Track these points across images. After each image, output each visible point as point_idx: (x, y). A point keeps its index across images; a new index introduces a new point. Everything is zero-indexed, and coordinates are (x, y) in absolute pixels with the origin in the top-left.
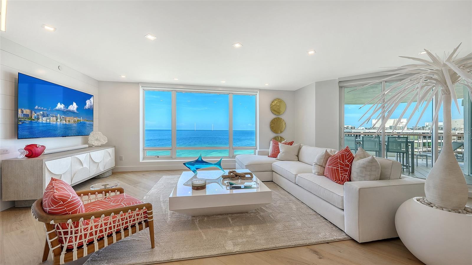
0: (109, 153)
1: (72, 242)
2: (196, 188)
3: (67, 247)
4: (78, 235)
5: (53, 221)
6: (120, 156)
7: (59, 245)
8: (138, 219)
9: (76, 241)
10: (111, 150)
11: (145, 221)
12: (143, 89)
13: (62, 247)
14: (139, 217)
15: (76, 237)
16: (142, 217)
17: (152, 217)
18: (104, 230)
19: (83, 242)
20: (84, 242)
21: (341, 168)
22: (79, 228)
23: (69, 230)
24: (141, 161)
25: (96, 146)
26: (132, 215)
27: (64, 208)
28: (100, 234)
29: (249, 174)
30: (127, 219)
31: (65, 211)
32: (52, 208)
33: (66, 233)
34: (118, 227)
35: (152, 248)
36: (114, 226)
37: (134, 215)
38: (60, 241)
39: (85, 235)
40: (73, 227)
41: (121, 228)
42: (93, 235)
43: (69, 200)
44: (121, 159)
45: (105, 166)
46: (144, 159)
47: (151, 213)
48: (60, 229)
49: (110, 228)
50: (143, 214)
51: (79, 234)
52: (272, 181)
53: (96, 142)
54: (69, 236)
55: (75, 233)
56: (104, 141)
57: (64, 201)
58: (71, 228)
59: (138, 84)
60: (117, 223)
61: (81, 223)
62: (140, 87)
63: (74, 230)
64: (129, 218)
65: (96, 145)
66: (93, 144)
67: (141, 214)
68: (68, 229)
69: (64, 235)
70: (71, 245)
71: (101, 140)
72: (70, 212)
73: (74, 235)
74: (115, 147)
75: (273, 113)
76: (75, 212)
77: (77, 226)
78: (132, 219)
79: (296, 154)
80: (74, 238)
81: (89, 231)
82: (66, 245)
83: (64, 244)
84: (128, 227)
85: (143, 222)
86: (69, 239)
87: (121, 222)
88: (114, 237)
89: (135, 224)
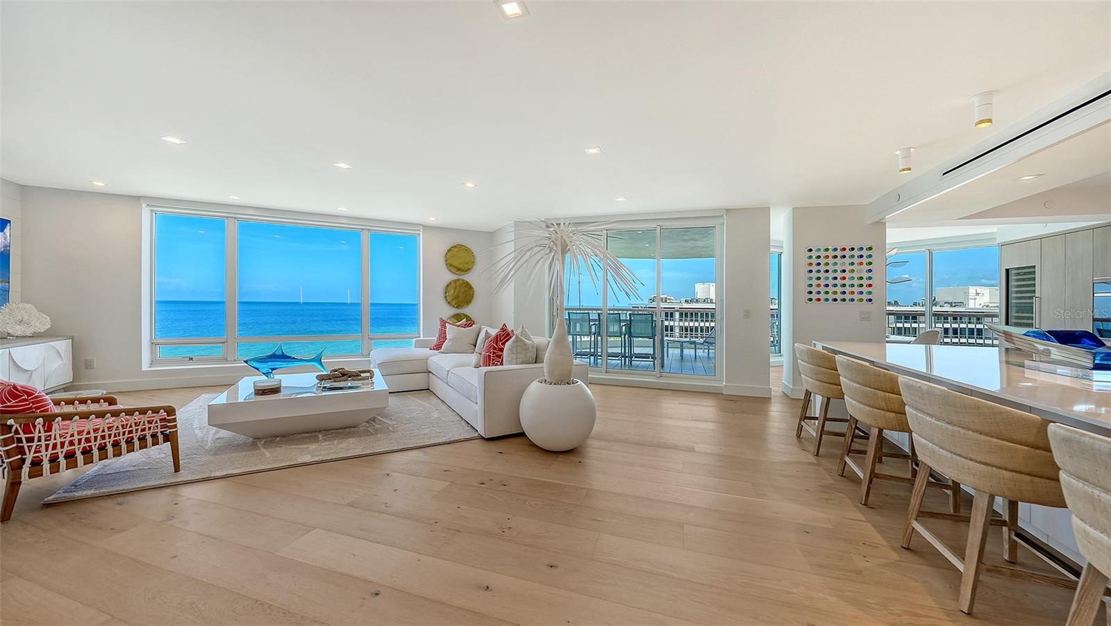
0: (58, 352)
1: (40, 452)
2: (261, 392)
3: (32, 460)
4: (51, 443)
5: (12, 420)
6: (86, 360)
7: (20, 456)
8: (150, 428)
9: (47, 450)
10: (63, 346)
11: (162, 433)
12: (152, 211)
13: (23, 461)
14: (153, 425)
15: (47, 446)
16: (157, 426)
17: (175, 426)
18: (93, 439)
19: (57, 453)
20: (60, 454)
21: (494, 353)
22: (52, 433)
23: (36, 435)
24: (145, 367)
25: (17, 337)
26: (140, 422)
27: (29, 404)
28: (86, 445)
29: (369, 371)
30: (131, 427)
31: (31, 408)
32: (9, 404)
33: (30, 440)
34: (115, 436)
35: (175, 472)
36: (110, 435)
37: (144, 422)
38: (21, 451)
39: (62, 444)
40: (42, 430)
41: (122, 440)
42: (74, 445)
43: (36, 394)
44: (88, 365)
45: (47, 380)
46: (152, 363)
47: (174, 420)
48: (19, 434)
49: (103, 437)
50: (158, 421)
51: (53, 441)
52: (429, 389)
53: (17, 327)
54: (36, 443)
55: (46, 441)
56: (43, 324)
57: (29, 394)
58: (40, 432)
59: (137, 198)
60: (114, 431)
61: (55, 426)
62: (144, 205)
63: (43, 435)
64: (136, 426)
65: (19, 333)
66: (11, 331)
67: (156, 421)
68: (32, 433)
69: (27, 442)
70: (38, 457)
71: (33, 322)
72: (38, 411)
73: (43, 443)
74: (72, 338)
75: (450, 270)
76: (47, 410)
77: (49, 429)
78: (140, 428)
79: (474, 342)
80: (44, 446)
81: (69, 439)
82: (29, 457)
83: (26, 455)
84: (132, 438)
85: (159, 434)
86: (36, 448)
87: (121, 430)
88: (109, 450)
89: (145, 436)
